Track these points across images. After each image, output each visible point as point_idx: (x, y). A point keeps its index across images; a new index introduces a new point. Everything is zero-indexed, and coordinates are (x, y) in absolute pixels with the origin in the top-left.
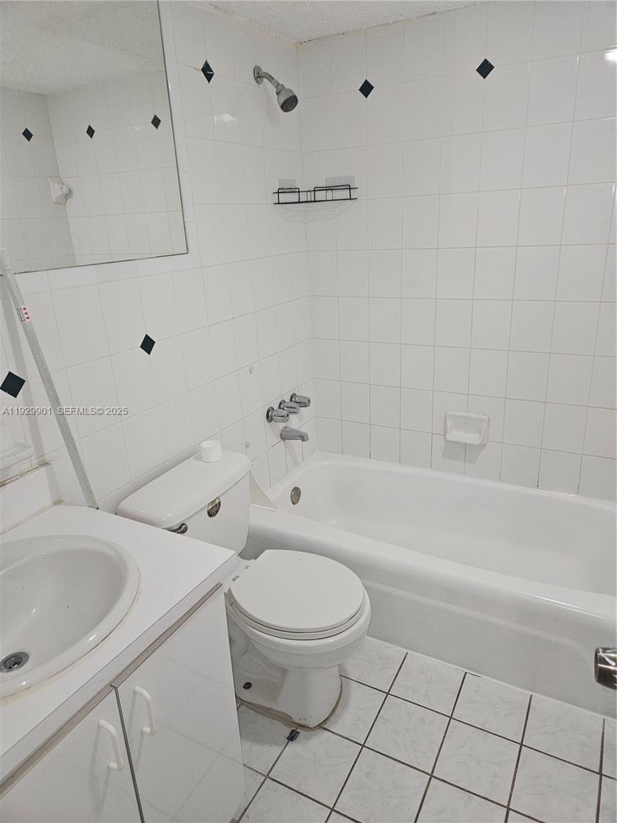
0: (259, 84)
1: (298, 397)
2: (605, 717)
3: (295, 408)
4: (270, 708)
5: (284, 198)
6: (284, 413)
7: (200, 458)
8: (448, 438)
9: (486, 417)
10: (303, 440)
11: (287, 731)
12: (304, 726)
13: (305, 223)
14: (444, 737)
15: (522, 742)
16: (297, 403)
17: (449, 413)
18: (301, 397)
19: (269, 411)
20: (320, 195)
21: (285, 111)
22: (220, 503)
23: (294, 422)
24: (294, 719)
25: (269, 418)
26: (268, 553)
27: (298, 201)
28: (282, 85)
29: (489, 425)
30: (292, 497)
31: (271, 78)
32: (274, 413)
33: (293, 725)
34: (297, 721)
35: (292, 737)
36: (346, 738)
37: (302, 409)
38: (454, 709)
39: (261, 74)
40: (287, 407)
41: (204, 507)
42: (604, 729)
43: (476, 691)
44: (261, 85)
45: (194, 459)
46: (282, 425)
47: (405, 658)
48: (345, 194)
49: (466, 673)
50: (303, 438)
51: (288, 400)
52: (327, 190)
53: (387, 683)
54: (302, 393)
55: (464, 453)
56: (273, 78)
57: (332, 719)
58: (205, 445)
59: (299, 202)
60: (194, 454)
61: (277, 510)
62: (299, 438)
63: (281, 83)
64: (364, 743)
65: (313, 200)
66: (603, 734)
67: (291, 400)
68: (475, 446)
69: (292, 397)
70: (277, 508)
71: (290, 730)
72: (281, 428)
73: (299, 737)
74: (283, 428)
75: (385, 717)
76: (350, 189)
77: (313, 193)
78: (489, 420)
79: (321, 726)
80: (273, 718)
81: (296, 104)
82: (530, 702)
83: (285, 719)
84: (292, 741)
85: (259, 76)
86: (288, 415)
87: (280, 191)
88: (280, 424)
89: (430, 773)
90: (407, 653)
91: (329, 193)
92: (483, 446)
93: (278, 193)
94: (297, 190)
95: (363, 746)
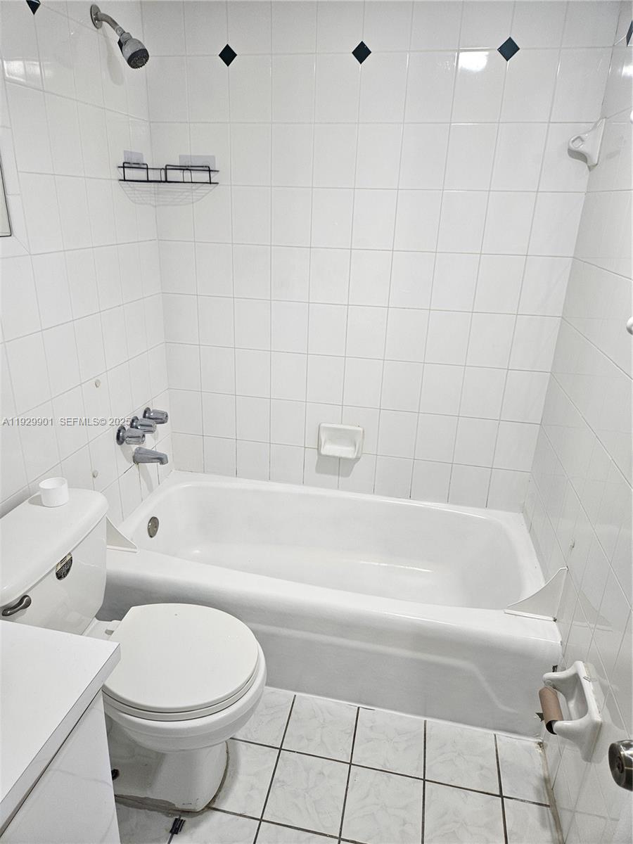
0: (98, 28)
1: (154, 411)
2: (495, 732)
3: (151, 426)
4: (145, 798)
5: (130, 174)
6: (138, 432)
7: (37, 501)
8: (323, 452)
9: (361, 429)
10: (162, 463)
11: (169, 822)
12: (188, 812)
13: (155, 206)
14: (347, 790)
15: (424, 777)
16: (152, 419)
17: (323, 425)
18: (155, 412)
19: (119, 431)
20: (173, 175)
21: (133, 67)
22: (71, 560)
23: (150, 443)
24: (176, 806)
25: (120, 439)
26: (134, 611)
27: (146, 179)
28: (128, 33)
29: (363, 438)
30: (149, 529)
31: (113, 23)
32: (126, 435)
33: (175, 812)
34: (179, 806)
35: (176, 829)
36: (241, 815)
37: (158, 426)
38: (352, 753)
39: (99, 17)
40: (141, 425)
41: (52, 570)
42: (496, 746)
43: (371, 727)
44: (100, 30)
45: (31, 502)
46: (134, 447)
47: (293, 703)
48: (204, 176)
49: (359, 708)
50: (161, 460)
51: (140, 416)
52: (184, 170)
53: (278, 737)
54: (158, 406)
55: (338, 467)
56: (116, 24)
57: (221, 794)
58: (45, 484)
59: (148, 181)
60: (31, 496)
61: (135, 550)
62: (156, 460)
63: (126, 31)
64: (262, 817)
65: (163, 179)
66: (497, 751)
67: (144, 417)
68: (351, 459)
69: (145, 412)
70: (136, 548)
71: (172, 820)
72: (134, 450)
73: (186, 825)
74: (136, 449)
75: (280, 779)
76: (210, 171)
77: (163, 172)
78: (363, 432)
79: (210, 807)
80: (149, 810)
81: (147, 61)
82: (425, 729)
83: (164, 808)
84: (177, 833)
85: (97, 18)
86: (144, 436)
87: (126, 165)
88: (132, 446)
89: (338, 836)
90: (295, 696)
91: (187, 174)
92: (357, 459)
93: (124, 167)
94: (145, 166)
95: (261, 820)
